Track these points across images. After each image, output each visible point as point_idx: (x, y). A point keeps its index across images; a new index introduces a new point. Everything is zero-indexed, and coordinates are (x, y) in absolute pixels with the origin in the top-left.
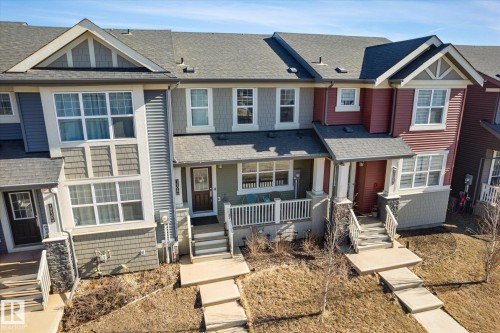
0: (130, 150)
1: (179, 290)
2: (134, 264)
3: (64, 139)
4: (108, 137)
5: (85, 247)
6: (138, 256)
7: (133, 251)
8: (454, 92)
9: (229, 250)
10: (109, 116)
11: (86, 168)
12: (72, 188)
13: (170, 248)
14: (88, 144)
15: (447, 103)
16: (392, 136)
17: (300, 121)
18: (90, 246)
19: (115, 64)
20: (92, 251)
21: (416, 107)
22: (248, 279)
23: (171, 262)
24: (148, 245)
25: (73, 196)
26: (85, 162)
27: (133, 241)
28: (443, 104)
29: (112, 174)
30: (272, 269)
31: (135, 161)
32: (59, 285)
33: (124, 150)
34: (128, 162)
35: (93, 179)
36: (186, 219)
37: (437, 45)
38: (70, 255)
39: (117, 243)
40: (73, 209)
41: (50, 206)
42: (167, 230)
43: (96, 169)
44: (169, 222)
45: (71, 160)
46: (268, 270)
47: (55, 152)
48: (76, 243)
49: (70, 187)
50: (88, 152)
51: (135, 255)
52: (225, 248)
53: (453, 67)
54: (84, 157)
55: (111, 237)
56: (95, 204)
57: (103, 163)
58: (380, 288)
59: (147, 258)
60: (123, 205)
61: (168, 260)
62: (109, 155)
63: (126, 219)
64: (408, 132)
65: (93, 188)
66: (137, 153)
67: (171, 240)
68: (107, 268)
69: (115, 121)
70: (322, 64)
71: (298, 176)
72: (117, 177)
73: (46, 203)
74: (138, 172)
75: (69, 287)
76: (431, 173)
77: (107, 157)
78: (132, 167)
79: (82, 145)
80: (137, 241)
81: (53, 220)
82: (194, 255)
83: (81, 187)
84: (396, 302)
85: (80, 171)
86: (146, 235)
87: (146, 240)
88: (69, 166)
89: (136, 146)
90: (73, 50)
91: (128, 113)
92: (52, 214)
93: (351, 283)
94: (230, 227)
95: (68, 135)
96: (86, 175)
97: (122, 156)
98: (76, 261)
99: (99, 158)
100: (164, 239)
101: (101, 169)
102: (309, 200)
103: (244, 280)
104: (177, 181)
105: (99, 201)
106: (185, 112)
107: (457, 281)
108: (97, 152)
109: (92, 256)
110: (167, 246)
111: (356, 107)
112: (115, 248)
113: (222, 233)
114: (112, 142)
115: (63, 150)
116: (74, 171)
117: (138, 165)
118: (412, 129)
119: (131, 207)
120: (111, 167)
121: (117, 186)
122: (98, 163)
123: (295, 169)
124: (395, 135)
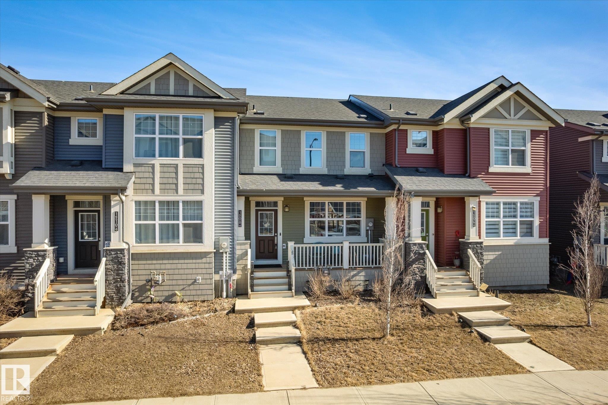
0: (196, 170)
1: (232, 316)
2: (188, 293)
3: (137, 155)
4: (177, 155)
5: (142, 267)
6: (193, 284)
7: (189, 277)
8: (535, 134)
9: (290, 289)
10: (181, 137)
11: (153, 185)
12: (138, 203)
13: (227, 281)
14: (158, 161)
15: (529, 145)
16: (469, 177)
17: (371, 166)
18: (147, 267)
19: (191, 93)
20: (148, 272)
21: (493, 147)
22: (308, 310)
23: (227, 297)
24: (204, 271)
25: (138, 211)
26: (153, 179)
27: (190, 266)
28: (525, 145)
29: (177, 193)
30: (336, 307)
31: (200, 181)
32: (112, 299)
33: (191, 170)
34: (194, 181)
35: (158, 196)
36: (246, 254)
37: (506, 84)
38: (126, 268)
39: (174, 266)
40: (136, 224)
41: (116, 214)
42: (226, 260)
43: (163, 186)
44: (228, 250)
45: (141, 175)
46: (332, 306)
47: (128, 167)
48: (134, 262)
49: (136, 202)
50: (157, 169)
51: (190, 282)
52: (286, 287)
53: (528, 107)
54: (153, 173)
55: (168, 259)
56: (157, 222)
57: (170, 181)
58: (457, 324)
59: (202, 287)
60: (185, 225)
61: (224, 294)
62: (176, 173)
63: (185, 242)
64: (488, 173)
65: (157, 205)
66: (203, 173)
67: (229, 272)
68: (160, 293)
69: (185, 141)
70: (392, 110)
71: (371, 225)
72: (181, 196)
73: (113, 210)
74: (203, 192)
75: (121, 302)
76: (522, 223)
77: (174, 175)
78: (197, 187)
79: (152, 162)
80: (193, 266)
81: (116, 228)
82: (252, 291)
83: (146, 203)
84: (475, 334)
85: (147, 186)
86: (204, 260)
87: (202, 266)
88: (138, 181)
89: (203, 166)
90: (156, 80)
91: (198, 135)
92: (116, 222)
93: (424, 320)
94: (293, 268)
95: (142, 152)
96: (153, 191)
97: (188, 175)
98: (131, 281)
99: (167, 175)
100: (222, 269)
101: (168, 186)
102: (381, 245)
103: (303, 311)
104: (240, 212)
105: (161, 218)
106: (254, 151)
107: (553, 324)
108: (166, 169)
109: (147, 277)
110: (224, 278)
111: (429, 150)
112: (171, 272)
113: (284, 273)
114: (181, 161)
115: (136, 165)
116: (142, 186)
117: (203, 185)
118: (491, 170)
119: (191, 229)
120: (177, 185)
121: (181, 205)
122: (165, 181)
123: (367, 218)
124: (472, 176)
